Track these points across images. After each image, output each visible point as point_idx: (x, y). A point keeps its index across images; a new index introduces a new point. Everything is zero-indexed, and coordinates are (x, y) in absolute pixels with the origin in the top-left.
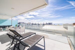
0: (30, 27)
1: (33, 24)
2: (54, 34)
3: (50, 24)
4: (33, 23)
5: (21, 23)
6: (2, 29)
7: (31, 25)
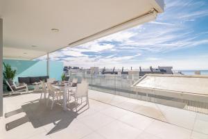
0: (97, 81)
1: (104, 70)
2: (182, 107)
3: (163, 71)
4: (106, 68)
5: (70, 68)
6: (25, 88)
7: (100, 74)
